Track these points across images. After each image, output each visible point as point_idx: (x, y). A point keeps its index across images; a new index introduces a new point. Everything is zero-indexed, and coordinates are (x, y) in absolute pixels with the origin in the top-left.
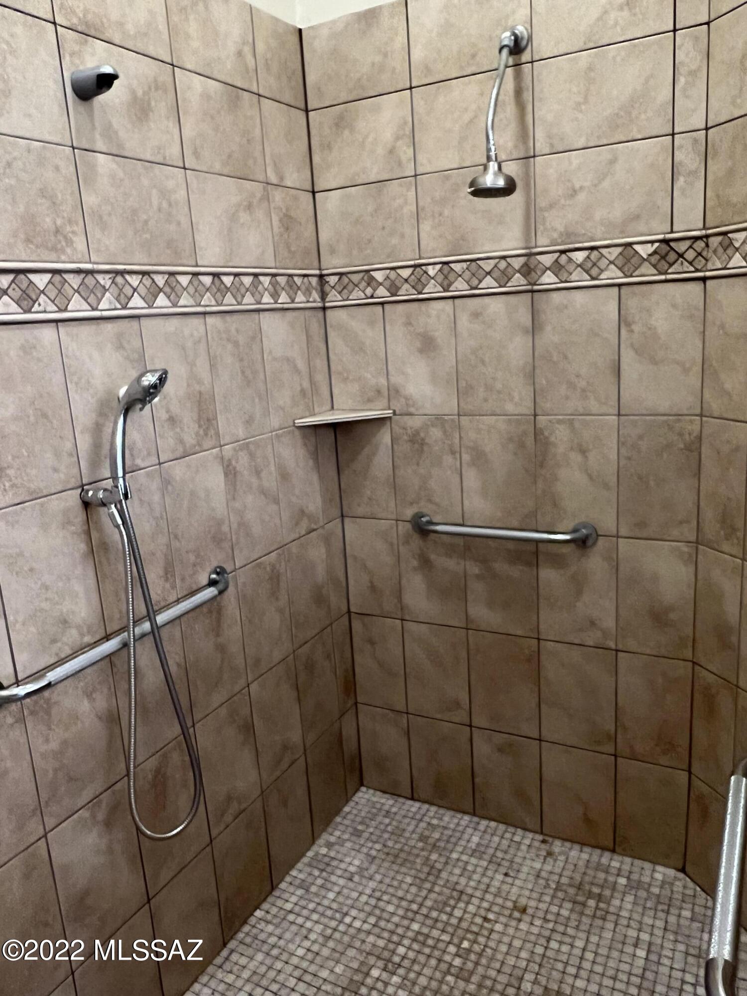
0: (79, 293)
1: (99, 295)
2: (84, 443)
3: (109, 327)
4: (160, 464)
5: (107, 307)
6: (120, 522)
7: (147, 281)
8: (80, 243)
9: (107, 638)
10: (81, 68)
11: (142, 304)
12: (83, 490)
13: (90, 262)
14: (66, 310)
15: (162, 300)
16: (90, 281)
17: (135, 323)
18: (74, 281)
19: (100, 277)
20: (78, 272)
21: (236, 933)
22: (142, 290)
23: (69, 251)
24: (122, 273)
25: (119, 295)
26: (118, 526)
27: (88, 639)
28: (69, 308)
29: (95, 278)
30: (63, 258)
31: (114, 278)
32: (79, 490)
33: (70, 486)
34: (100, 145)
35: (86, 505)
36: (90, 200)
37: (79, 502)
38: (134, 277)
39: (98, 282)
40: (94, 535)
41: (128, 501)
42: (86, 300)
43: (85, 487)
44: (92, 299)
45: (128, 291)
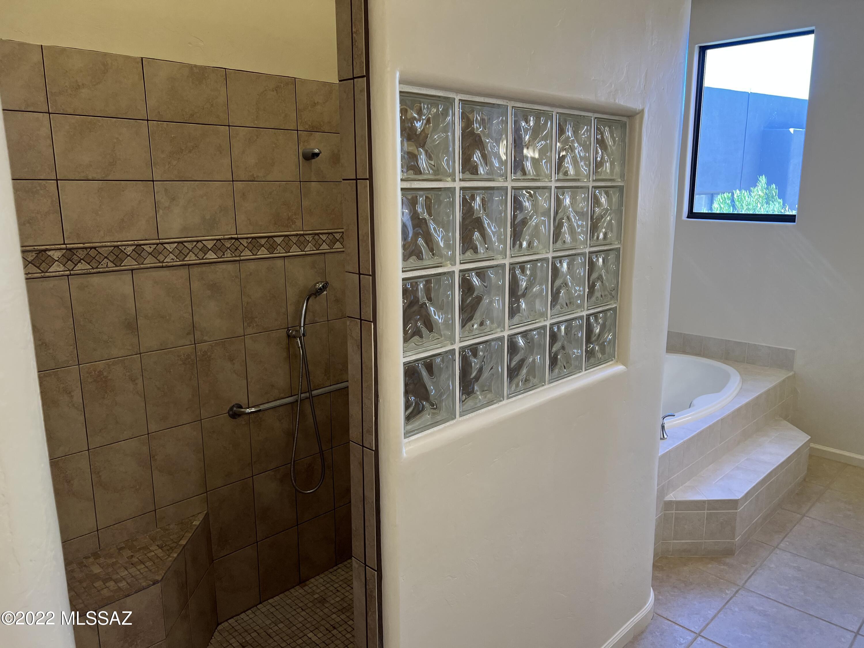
0: (296, 245)
1: (306, 244)
2: (291, 309)
3: (309, 259)
4: (328, 321)
5: (309, 250)
6: (300, 346)
7: (331, 237)
8: (299, 223)
9: (292, 396)
10: (308, 147)
11: (327, 247)
12: (288, 329)
13: (303, 231)
14: (289, 252)
15: (338, 245)
16: (302, 239)
17: (322, 257)
18: (294, 239)
19: (307, 237)
20: (297, 235)
21: (344, 561)
22: (328, 241)
23: (293, 226)
24: (318, 234)
25: (316, 244)
26: (299, 348)
27: (282, 395)
28: (291, 251)
29: (304, 237)
30: (290, 230)
31: (314, 236)
32: (287, 329)
33: (282, 327)
34: (314, 178)
35: (289, 336)
36: (306, 203)
37: (286, 335)
38: (324, 235)
39: (305, 239)
40: (291, 350)
41: (304, 337)
42: (299, 247)
43: (289, 328)
44: (302, 247)
45: (320, 242)
